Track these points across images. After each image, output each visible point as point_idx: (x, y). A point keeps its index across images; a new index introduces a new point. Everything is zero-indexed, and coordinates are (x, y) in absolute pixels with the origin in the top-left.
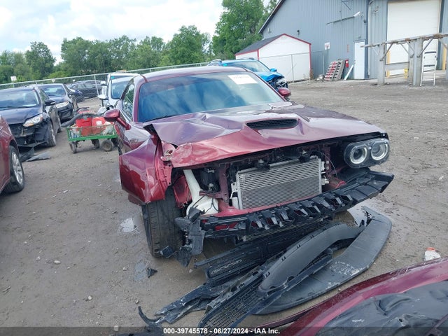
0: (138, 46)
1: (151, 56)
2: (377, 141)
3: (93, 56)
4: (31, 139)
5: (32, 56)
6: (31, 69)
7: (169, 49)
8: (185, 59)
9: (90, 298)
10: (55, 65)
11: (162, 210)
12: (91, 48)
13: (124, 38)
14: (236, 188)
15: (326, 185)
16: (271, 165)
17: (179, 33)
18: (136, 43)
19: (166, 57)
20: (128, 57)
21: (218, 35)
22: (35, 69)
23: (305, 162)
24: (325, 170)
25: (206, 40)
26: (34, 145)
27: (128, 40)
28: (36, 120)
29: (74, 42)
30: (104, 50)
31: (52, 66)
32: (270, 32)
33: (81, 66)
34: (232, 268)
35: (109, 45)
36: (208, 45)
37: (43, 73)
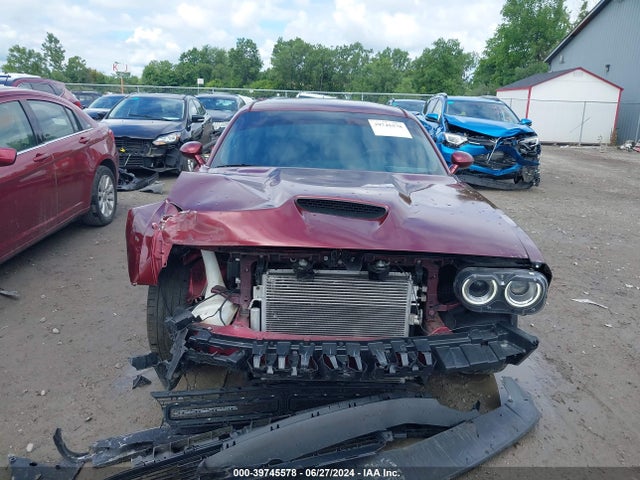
0: (373, 59)
1: (388, 76)
2: (521, 274)
3: (311, 65)
4: (159, 162)
5: (237, 55)
6: (232, 72)
7: (414, 70)
8: (433, 86)
9: (43, 393)
10: (262, 70)
11: (165, 300)
12: (310, 55)
13: (358, 46)
14: (260, 294)
15: (416, 326)
16: (316, 272)
17: (433, 47)
18: (371, 56)
19: (408, 80)
20: (356, 72)
21: (487, 58)
22: (237, 72)
23: (378, 280)
24: (419, 301)
25: (470, 63)
26: (162, 170)
27: (361, 48)
28: (170, 139)
29: (291, 43)
30: (326, 59)
31: (257, 72)
32: (563, 62)
33: (293, 76)
34: (215, 415)
35: (334, 53)
36: (473, 70)
37: (245, 79)
